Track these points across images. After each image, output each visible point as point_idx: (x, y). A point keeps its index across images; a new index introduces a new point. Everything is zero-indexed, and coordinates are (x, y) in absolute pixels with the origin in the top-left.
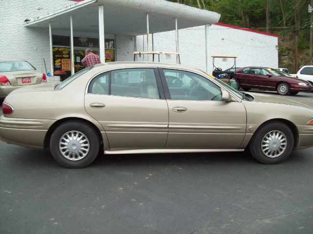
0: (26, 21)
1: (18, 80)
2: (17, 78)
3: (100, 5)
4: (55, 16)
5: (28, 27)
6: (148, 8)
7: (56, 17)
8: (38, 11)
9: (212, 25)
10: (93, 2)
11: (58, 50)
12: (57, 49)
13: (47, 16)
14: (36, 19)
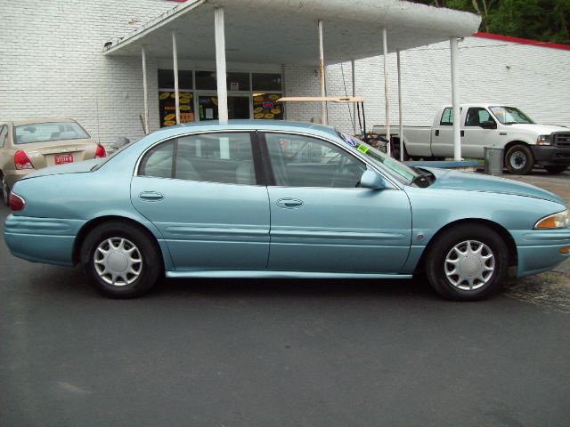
0: (107, 44)
1: (48, 158)
2: (45, 155)
3: (217, 8)
4: (146, 33)
5: (110, 57)
6: (318, 10)
7: (147, 36)
8: (129, 25)
9: (465, 38)
10: (201, 2)
11: (170, 97)
12: (168, 94)
13: (134, 34)
14: (120, 41)
